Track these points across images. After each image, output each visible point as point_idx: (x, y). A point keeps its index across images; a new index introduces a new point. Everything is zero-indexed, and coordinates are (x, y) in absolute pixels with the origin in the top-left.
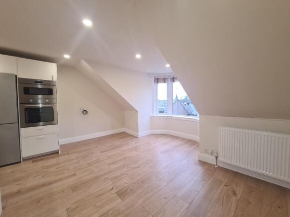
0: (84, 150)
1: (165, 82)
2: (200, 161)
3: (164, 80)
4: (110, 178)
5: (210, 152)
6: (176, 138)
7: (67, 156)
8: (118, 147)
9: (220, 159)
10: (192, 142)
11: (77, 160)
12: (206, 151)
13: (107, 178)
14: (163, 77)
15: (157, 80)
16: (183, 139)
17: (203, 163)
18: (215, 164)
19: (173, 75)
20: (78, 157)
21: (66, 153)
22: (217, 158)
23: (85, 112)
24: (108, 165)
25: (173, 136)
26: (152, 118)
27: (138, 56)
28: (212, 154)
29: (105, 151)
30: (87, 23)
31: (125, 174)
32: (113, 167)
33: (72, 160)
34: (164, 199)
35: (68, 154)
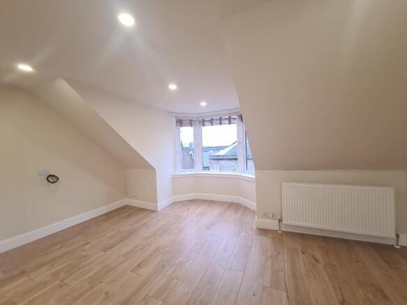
0: (62, 256)
1: (191, 126)
2: (260, 229)
3: (191, 123)
4: (151, 294)
5: (271, 215)
6: (212, 203)
7: (25, 278)
8: (131, 234)
9: (285, 222)
10: (236, 206)
11: (58, 282)
12: (266, 216)
13: (147, 295)
14: (190, 119)
15: (180, 123)
16: (222, 203)
17: (263, 231)
18: (278, 229)
19: (203, 117)
20: (55, 275)
21: (15, 273)
22: (280, 221)
23: (52, 179)
24: (133, 270)
25: (207, 201)
26: (174, 178)
27: (173, 87)
28: (273, 217)
29: (112, 247)
30: (126, 20)
31: (173, 279)
32: (145, 272)
33: (44, 284)
34: (254, 297)
35: (23, 273)
